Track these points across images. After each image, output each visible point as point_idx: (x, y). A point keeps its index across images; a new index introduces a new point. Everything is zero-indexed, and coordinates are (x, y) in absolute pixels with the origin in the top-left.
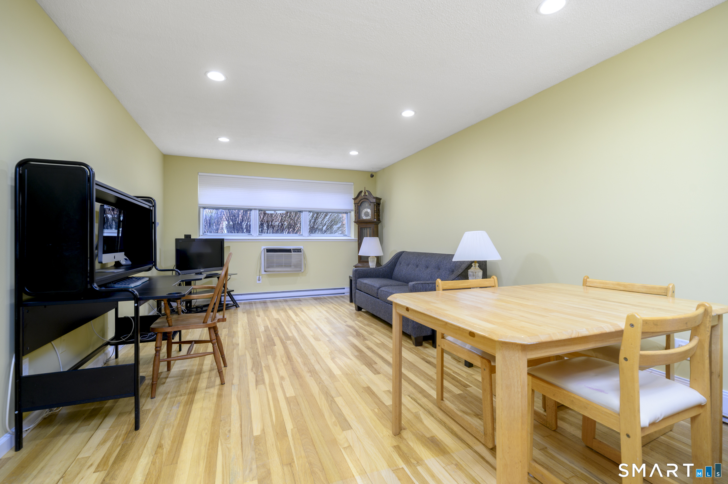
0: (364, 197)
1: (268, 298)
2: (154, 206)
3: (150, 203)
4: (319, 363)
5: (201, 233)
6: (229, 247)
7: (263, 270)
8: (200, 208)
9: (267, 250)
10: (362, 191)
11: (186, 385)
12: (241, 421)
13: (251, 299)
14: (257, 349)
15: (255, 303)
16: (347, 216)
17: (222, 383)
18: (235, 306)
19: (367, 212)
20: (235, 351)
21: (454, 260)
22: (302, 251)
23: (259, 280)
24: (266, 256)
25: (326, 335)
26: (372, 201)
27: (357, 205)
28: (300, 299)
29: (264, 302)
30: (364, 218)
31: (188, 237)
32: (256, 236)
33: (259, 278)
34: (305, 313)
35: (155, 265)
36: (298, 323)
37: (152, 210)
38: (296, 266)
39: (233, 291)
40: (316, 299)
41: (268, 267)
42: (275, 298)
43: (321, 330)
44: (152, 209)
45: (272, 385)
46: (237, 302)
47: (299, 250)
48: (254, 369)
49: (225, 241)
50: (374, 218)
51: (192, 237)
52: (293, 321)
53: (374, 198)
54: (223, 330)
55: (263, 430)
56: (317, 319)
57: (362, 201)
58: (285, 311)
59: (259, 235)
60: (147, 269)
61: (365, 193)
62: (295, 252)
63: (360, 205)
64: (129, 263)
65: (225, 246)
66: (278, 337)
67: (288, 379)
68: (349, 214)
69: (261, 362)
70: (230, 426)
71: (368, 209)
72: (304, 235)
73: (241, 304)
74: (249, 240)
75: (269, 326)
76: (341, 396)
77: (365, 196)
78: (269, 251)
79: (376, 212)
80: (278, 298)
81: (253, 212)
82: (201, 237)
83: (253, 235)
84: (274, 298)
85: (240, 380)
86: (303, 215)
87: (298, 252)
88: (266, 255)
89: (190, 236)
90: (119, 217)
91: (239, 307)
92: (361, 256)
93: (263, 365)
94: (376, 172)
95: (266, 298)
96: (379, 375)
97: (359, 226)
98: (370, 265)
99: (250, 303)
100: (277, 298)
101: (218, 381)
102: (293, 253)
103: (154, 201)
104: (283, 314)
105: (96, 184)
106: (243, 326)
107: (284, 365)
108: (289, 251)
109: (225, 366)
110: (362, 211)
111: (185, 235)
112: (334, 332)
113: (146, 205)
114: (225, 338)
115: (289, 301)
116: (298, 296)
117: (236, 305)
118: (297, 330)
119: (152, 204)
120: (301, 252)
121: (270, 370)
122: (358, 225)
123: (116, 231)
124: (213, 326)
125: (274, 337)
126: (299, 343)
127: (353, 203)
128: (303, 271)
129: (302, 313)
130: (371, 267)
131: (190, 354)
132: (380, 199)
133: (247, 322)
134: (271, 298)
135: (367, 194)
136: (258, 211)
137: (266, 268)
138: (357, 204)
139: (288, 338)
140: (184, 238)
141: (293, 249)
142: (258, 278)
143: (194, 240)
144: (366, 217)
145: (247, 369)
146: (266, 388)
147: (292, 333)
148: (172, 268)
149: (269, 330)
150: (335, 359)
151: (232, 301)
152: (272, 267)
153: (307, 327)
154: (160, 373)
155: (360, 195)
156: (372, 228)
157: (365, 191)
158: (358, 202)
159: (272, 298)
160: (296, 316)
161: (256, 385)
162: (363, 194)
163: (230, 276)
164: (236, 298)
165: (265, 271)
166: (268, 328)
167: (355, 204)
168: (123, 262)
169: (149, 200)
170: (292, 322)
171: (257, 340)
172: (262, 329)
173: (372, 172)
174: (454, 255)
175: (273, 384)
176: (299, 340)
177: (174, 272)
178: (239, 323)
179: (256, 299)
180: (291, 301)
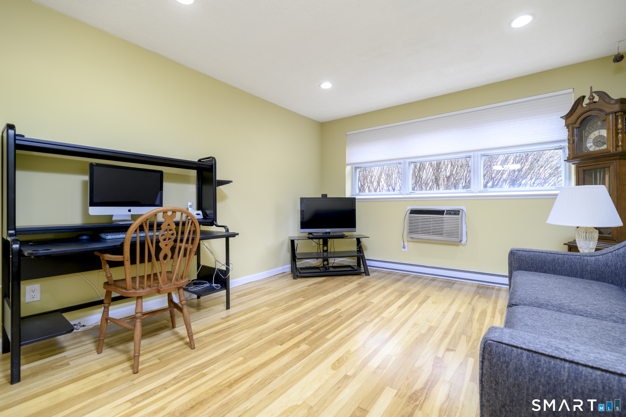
0: (588, 108)
9: (411, 211)
10: (584, 97)
19: (599, 137)
22: (460, 214)
23: (404, 247)
24: (409, 219)
26: (610, 111)
27: (574, 127)
29: (405, 276)
30: (594, 149)
31: (324, 196)
32: (405, 194)
33: (404, 245)
38: (450, 234)
41: (410, 232)
47: (456, 212)
50: (614, 146)
51: (328, 196)
53: (616, 103)
57: (584, 116)
59: (411, 192)
61: (593, 98)
62: (450, 214)
63: (583, 126)
71: (600, 131)
77: (592, 105)
78: (413, 212)
79: (621, 132)
83: (402, 193)
87: (455, 214)
89: (326, 195)
91: (369, 275)
97: (578, 168)
99: (389, 273)
102: (446, 216)
108: (441, 212)
110: (587, 137)
111: (322, 195)
120: (458, 214)
122: (577, 165)
128: (464, 242)
135: (596, 99)
137: (408, 233)
138: (574, 124)
141: (447, 211)
142: (402, 245)
144: (597, 146)
152: (417, 232)
155: (580, 105)
157: (592, 95)
162: (586, 101)
165: (409, 238)
167: (567, 126)
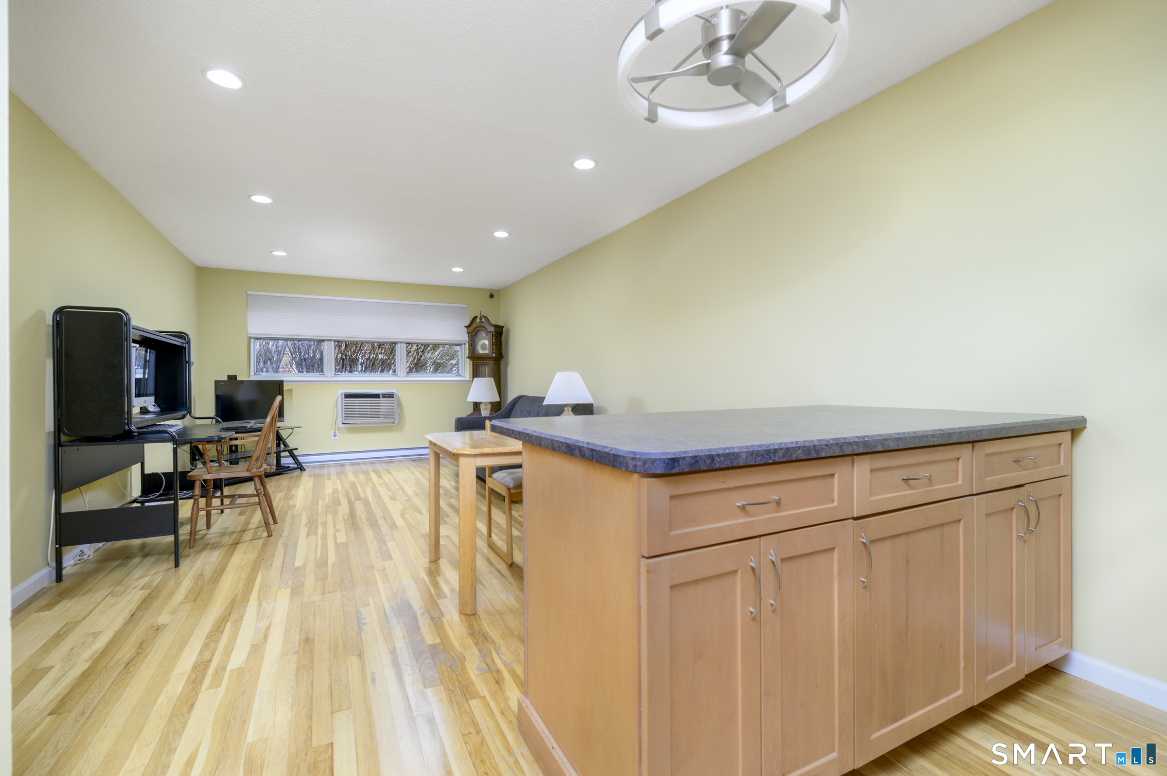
0: (479, 325)
1: (347, 460)
2: (187, 343)
3: (182, 339)
4: (384, 518)
5: (252, 373)
6: (291, 390)
7: (340, 421)
8: (250, 338)
9: (345, 395)
10: (477, 317)
11: (228, 538)
12: (284, 559)
13: (324, 462)
14: (317, 509)
15: (329, 466)
16: (461, 348)
17: (270, 535)
18: (299, 470)
19: (484, 345)
20: (289, 512)
21: (544, 403)
22: (395, 397)
23: (335, 436)
24: (344, 403)
25: (406, 495)
26: (489, 330)
27: (471, 335)
28: (393, 460)
29: (341, 464)
30: (481, 352)
31: (232, 378)
32: (330, 376)
33: (335, 432)
34: (392, 475)
35: (190, 412)
36: (377, 486)
37: (185, 348)
38: (387, 416)
39: (297, 449)
40: (413, 460)
41: (347, 417)
42: (358, 459)
43: (403, 491)
44: (185, 346)
45: (325, 537)
46: (303, 465)
47: (391, 396)
48: (308, 525)
49: (284, 383)
50: (493, 353)
51: (238, 379)
52: (373, 483)
53: (492, 325)
54: (279, 493)
55: (305, 563)
56: (404, 481)
57: (477, 329)
58: (366, 473)
59: (335, 375)
60: (180, 417)
61: (481, 319)
62: (386, 397)
63: (475, 335)
64: (157, 409)
65: (284, 389)
66: (346, 499)
67: (344, 531)
68: (463, 346)
69: (318, 520)
70: (273, 562)
71: (485, 340)
72: (399, 375)
73: (308, 467)
74: (320, 381)
75: (339, 489)
76: (395, 540)
77: (481, 323)
78: (348, 396)
79: (496, 345)
80: (362, 459)
81: (325, 344)
82: (251, 379)
83: (326, 375)
84: (356, 459)
85: (290, 533)
86: (398, 347)
88: (344, 401)
89: (235, 377)
90: (146, 356)
91: (305, 470)
92: (476, 402)
93: (320, 521)
94: (499, 291)
95: (345, 460)
96: (446, 525)
97: (473, 363)
98: (482, 413)
99: (322, 465)
100: (360, 459)
101: (265, 534)
102: (381, 399)
103: (187, 335)
104: (362, 477)
105: (133, 328)
106: (305, 490)
107: (344, 520)
108: (377, 396)
109: (275, 522)
110: (478, 343)
111: (228, 376)
112: (418, 491)
113: (177, 342)
114: (280, 500)
115: (376, 463)
116: (390, 457)
117: (301, 468)
118: (373, 491)
119: (185, 340)
120: (393, 397)
121: (326, 525)
122: (473, 361)
123: (142, 371)
124: (258, 474)
125: (342, 498)
126: (370, 503)
127: (466, 332)
128: (396, 422)
129: (388, 475)
130: (483, 416)
131: (233, 504)
132: (502, 327)
133: (312, 485)
134: (352, 460)
135: (483, 320)
136: (333, 343)
137: (344, 419)
138: (471, 333)
139: (358, 498)
140: (227, 380)
141: (382, 394)
142: (333, 434)
143: (242, 382)
144: (483, 350)
145: (300, 525)
146: (317, 538)
147: (365, 494)
148: (212, 416)
149: (338, 493)
150: (406, 515)
151: (297, 464)
152: (353, 417)
153: (387, 489)
154: (198, 531)
155: (475, 322)
156: (491, 364)
157: (481, 317)
158: (471, 332)
159: (354, 459)
160: (378, 478)
161: (307, 536)
162: (478, 320)
163: (293, 430)
164: (301, 459)
165: (343, 424)
166: (338, 490)
167: (468, 333)
168: (151, 408)
169: (181, 335)
170: (371, 485)
171: (320, 501)
172: (329, 491)
173: (491, 290)
174: (545, 398)
175: (326, 534)
176: (371, 501)
177: (214, 420)
178: (301, 487)
179: (330, 461)
180: (380, 463)
